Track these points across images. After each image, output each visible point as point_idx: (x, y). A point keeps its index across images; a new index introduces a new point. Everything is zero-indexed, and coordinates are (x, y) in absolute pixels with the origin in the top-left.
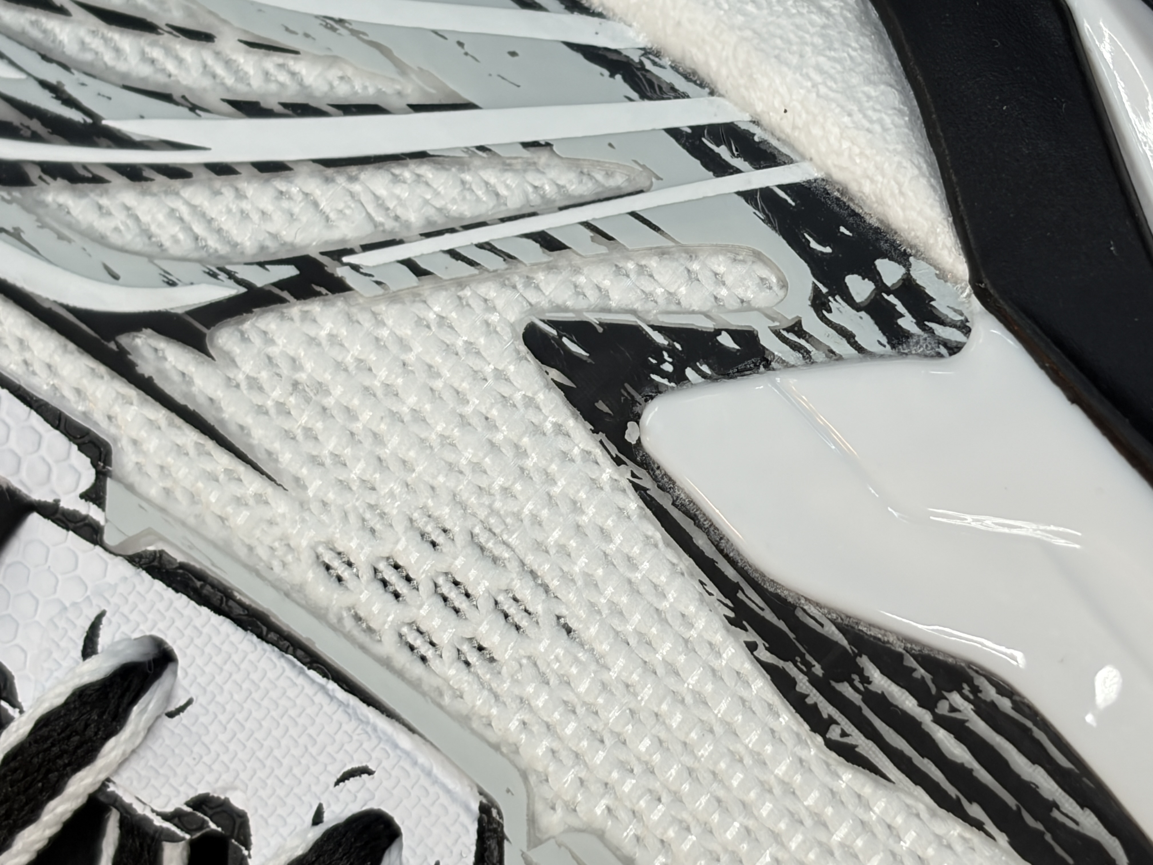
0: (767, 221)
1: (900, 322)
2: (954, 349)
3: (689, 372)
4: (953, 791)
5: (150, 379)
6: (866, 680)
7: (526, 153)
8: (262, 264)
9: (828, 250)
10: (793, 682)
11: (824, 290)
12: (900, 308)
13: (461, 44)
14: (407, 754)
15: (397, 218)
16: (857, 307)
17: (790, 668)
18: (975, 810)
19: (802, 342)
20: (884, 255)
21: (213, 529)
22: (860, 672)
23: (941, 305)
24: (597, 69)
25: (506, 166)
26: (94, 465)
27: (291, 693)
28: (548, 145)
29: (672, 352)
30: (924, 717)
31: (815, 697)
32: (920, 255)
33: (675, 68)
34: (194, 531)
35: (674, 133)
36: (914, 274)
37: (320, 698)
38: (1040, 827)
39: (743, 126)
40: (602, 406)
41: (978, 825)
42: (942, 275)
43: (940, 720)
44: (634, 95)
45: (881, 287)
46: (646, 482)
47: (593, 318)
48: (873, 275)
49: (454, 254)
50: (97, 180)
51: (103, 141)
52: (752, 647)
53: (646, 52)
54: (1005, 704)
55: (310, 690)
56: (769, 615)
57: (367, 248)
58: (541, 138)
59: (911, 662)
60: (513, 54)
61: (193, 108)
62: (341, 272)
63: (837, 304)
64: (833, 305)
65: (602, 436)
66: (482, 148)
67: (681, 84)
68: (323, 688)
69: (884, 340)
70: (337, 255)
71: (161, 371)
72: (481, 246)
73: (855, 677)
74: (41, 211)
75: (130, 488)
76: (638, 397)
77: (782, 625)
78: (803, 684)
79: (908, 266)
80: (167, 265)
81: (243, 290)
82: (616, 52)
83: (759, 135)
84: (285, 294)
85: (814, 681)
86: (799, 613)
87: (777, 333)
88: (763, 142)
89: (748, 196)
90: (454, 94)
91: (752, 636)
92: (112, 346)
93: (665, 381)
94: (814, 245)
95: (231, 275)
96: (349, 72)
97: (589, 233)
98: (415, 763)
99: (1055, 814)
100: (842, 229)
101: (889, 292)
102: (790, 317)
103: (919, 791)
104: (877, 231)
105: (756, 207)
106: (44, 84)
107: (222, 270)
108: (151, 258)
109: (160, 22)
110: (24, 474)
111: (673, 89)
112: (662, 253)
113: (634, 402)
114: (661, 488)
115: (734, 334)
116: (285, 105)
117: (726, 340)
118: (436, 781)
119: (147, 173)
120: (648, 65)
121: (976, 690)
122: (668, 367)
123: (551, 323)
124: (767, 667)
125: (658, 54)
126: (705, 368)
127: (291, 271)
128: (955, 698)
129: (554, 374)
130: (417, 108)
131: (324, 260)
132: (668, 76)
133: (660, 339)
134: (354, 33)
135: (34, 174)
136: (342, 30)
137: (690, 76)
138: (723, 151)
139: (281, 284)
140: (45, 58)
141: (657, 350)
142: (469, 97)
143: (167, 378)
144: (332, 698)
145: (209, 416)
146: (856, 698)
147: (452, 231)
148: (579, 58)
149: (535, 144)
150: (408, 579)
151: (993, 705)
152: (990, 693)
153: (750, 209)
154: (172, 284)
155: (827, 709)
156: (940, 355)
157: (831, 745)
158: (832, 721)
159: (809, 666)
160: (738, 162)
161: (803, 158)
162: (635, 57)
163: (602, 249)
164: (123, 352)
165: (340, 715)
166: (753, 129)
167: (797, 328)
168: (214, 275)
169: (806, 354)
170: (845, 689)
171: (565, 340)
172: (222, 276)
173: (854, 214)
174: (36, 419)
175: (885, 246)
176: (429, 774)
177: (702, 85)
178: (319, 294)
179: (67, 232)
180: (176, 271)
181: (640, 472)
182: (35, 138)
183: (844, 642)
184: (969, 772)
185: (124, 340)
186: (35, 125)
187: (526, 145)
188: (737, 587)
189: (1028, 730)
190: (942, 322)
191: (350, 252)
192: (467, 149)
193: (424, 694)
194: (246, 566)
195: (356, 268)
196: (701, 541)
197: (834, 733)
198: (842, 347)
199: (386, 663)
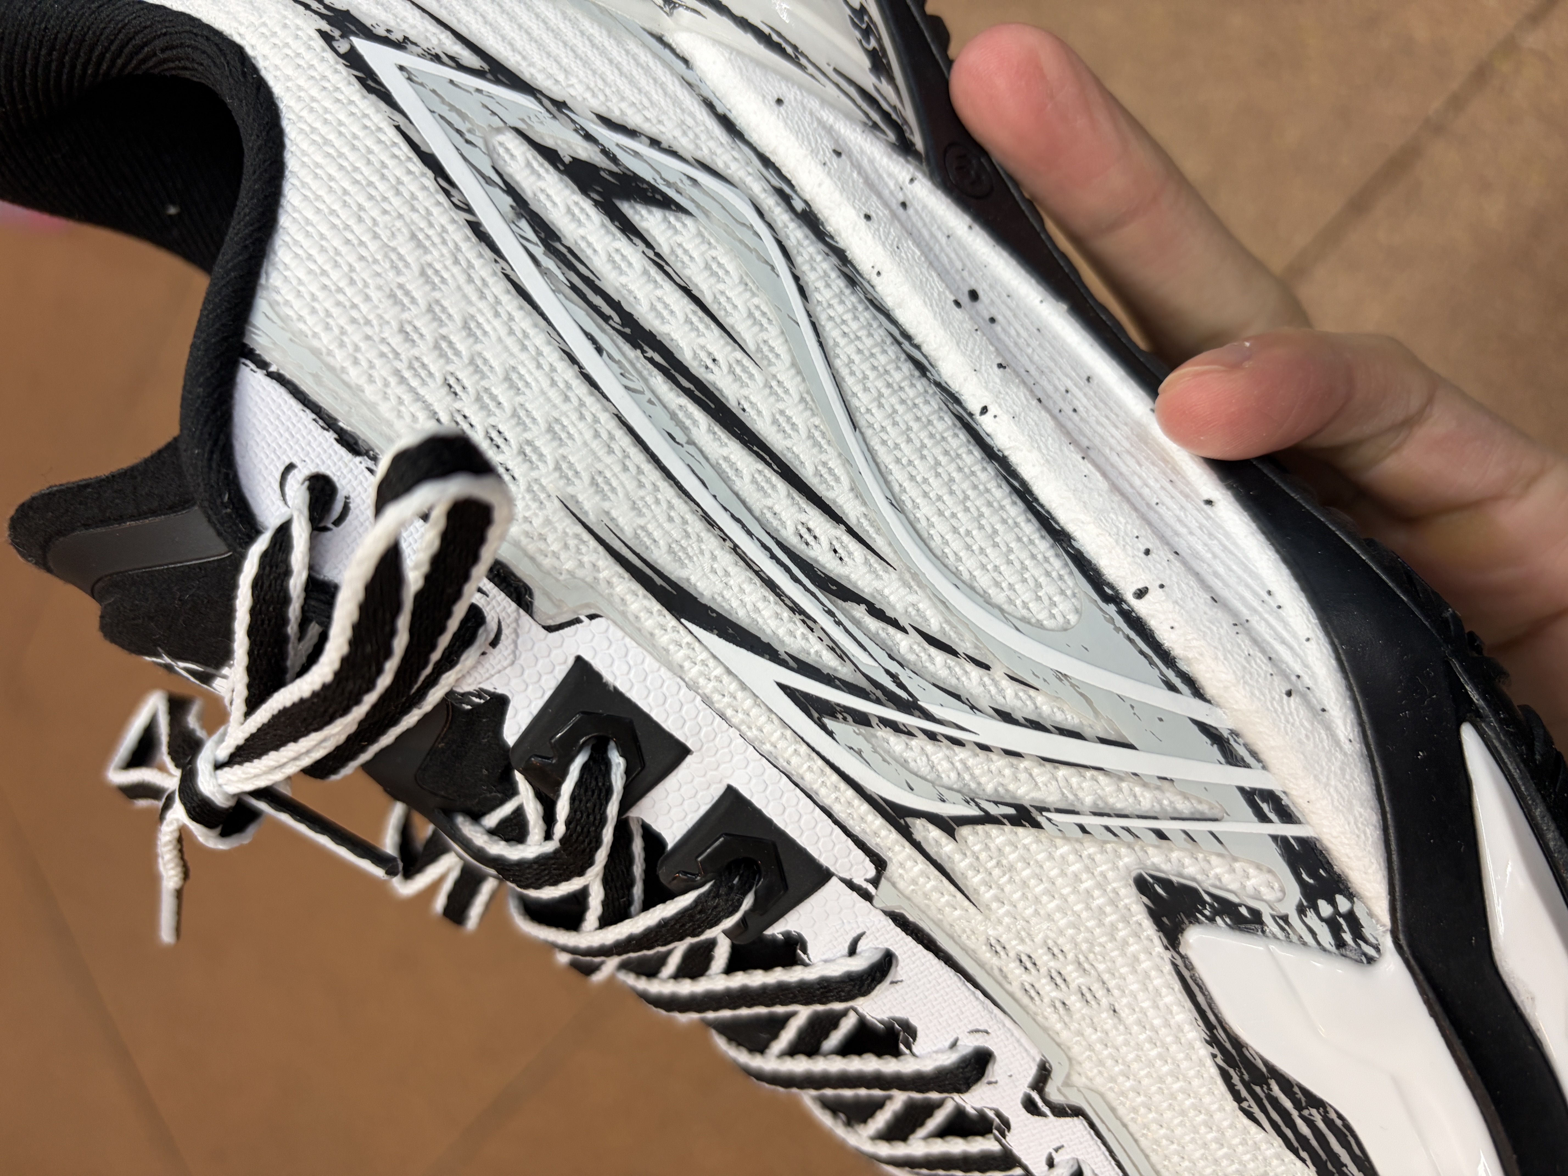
0: (1282, 856)
1: (1343, 935)
2: (1370, 960)
3: (1218, 919)
4: (1296, 1144)
5: (919, 843)
6: (1270, 1089)
7: (1159, 783)
8: (996, 803)
9: (1311, 881)
10: (1231, 1078)
11: (1305, 903)
12: (1345, 927)
13: (1132, 707)
14: (1009, 1030)
15: (1076, 795)
16: (1322, 919)
17: (1231, 1071)
18: (1304, 1155)
19: (1286, 927)
20: (1341, 892)
21: (933, 913)
22: (1268, 1085)
23: (1367, 932)
24: (1205, 739)
25: (1145, 785)
26: (876, 868)
27: (957, 992)
28: (1172, 780)
29: (1212, 906)
30: (1295, 1114)
31: (1240, 1087)
32: (1360, 898)
33: (1246, 745)
34: (924, 912)
35: (1242, 790)
36: (1356, 910)
37: (972, 998)
38: (1334, 1170)
39: (1277, 793)
40: (1165, 920)
41: (1303, 1161)
42: (1371, 914)
43: (1302, 1117)
44: (1222, 760)
45: (1337, 912)
46: (1179, 962)
47: (1175, 879)
48: (1333, 903)
49: (1108, 829)
50: (910, 734)
51: (917, 713)
52: (1214, 1056)
53: (1233, 732)
54: (1339, 1123)
55: (967, 993)
56: (1228, 1045)
57: (1059, 811)
58: (1169, 776)
59: (1296, 1089)
60: (1161, 720)
61: (973, 707)
62: (1040, 819)
63: (1311, 914)
64: (1308, 913)
65: (1161, 934)
66: (1135, 774)
67: (1249, 759)
68: (974, 993)
69: (1333, 942)
70: (1041, 809)
71: (925, 838)
72: (1123, 828)
73: (1265, 1087)
74: (874, 741)
75: (894, 885)
76: (1186, 921)
77: (1233, 1052)
78: (1236, 1080)
79: (1352, 902)
80: (943, 791)
81: (982, 813)
82: (1216, 729)
83: (1285, 801)
84: (1005, 821)
85: (1242, 1080)
86: (1244, 1050)
87: (1273, 917)
88: (1287, 806)
89: (1275, 838)
90: (1124, 736)
91: (1216, 1051)
92: (902, 821)
93: (1203, 919)
94: (1304, 876)
95: (977, 805)
96: (1065, 708)
97: (1184, 836)
98: (1012, 1035)
99: (1344, 1169)
100: (1321, 871)
101: (1341, 915)
102: (1283, 911)
103: (1280, 1140)
104: (1339, 876)
105: (1277, 844)
106: (888, 672)
107: (973, 800)
108: (933, 784)
109: (960, 651)
110: (838, 865)
111: (1244, 761)
112: (1220, 855)
113: (1183, 922)
114: (1186, 966)
115: (1249, 909)
116: (1026, 719)
117: (1244, 911)
118: (1021, 1045)
119: (939, 737)
120: (1232, 742)
121: (1326, 1112)
122: (1207, 913)
123: (1152, 876)
124: (1220, 1068)
125: (1237, 735)
126: (1228, 920)
127: (1011, 811)
128: (1314, 1111)
129: (1145, 899)
130: (1103, 741)
131: (1032, 810)
132: (1242, 751)
133: (1207, 898)
134: (1073, 685)
135: (874, 721)
136: (1065, 681)
137: (1254, 754)
138: (1265, 807)
139: (1005, 816)
140: (890, 656)
141: (1204, 903)
142: (1132, 741)
143: (929, 844)
144: (977, 998)
145: (947, 867)
146: (1262, 1095)
147: (1109, 815)
148: (1195, 728)
149: (1165, 779)
150: (1035, 964)
151: (1333, 1121)
152: (1333, 1116)
153: (1274, 845)
154: (944, 801)
155: (1244, 1093)
156: (1362, 962)
157: (1242, 1109)
158: (1245, 1100)
159: (1242, 1074)
160: (1272, 816)
161: (1308, 823)
162: (1226, 734)
163: (1189, 845)
164: (907, 826)
165: (980, 1007)
166: (1282, 796)
167: (1285, 918)
168: (968, 802)
169: (1288, 936)
170: (1257, 1089)
171: (1156, 886)
172: (972, 803)
173: (1328, 863)
174: (850, 842)
175: (1342, 887)
176: (1018, 1041)
177: (1259, 760)
178: (1024, 826)
179: (888, 758)
180: (947, 794)
181: (1176, 956)
182: (878, 701)
183: (1264, 1070)
184: (1307, 1140)
185: (909, 820)
186: (879, 693)
187: (1160, 778)
188: (1215, 1028)
189: (1346, 1136)
190: (1366, 942)
191: (1048, 810)
192: (1127, 773)
193: (1028, 1013)
194: (948, 935)
195: (1049, 820)
196: (1200, 998)
197: (1245, 1105)
198: (1308, 938)
199: (1011, 995)
